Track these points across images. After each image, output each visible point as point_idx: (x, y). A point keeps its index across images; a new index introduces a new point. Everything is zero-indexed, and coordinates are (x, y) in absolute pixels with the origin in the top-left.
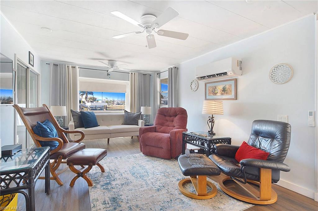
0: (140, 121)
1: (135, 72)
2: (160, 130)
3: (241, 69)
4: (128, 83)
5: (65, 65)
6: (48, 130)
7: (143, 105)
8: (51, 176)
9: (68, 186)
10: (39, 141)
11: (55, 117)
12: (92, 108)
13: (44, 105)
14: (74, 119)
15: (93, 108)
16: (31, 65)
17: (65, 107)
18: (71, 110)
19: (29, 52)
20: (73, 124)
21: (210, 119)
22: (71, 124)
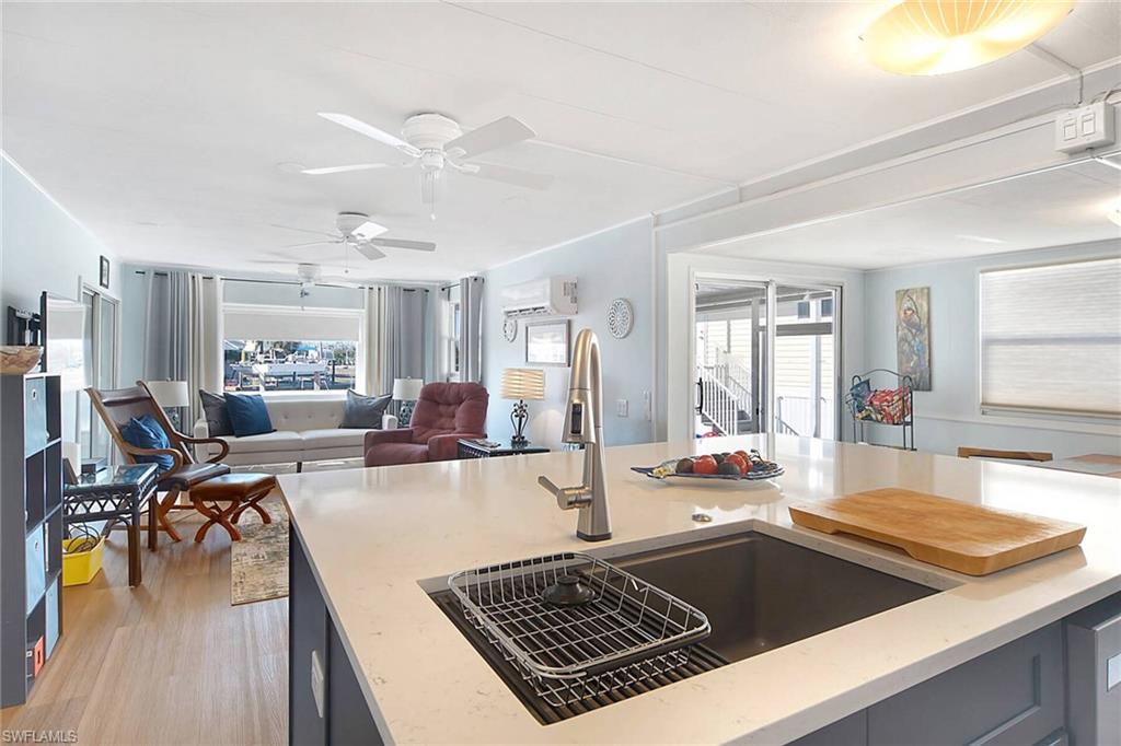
0: (386, 418)
1: (379, 283)
2: (419, 439)
3: (575, 300)
4: (361, 314)
5: (186, 275)
6: (152, 435)
7: (402, 375)
8: (159, 524)
9: (192, 541)
10: (134, 456)
11: (164, 408)
12: (281, 377)
13: (138, 382)
14: (207, 414)
15: (286, 379)
16: (104, 286)
17: (186, 383)
18: (201, 392)
19: (101, 257)
20: (206, 425)
21: (516, 411)
22: (201, 426)
